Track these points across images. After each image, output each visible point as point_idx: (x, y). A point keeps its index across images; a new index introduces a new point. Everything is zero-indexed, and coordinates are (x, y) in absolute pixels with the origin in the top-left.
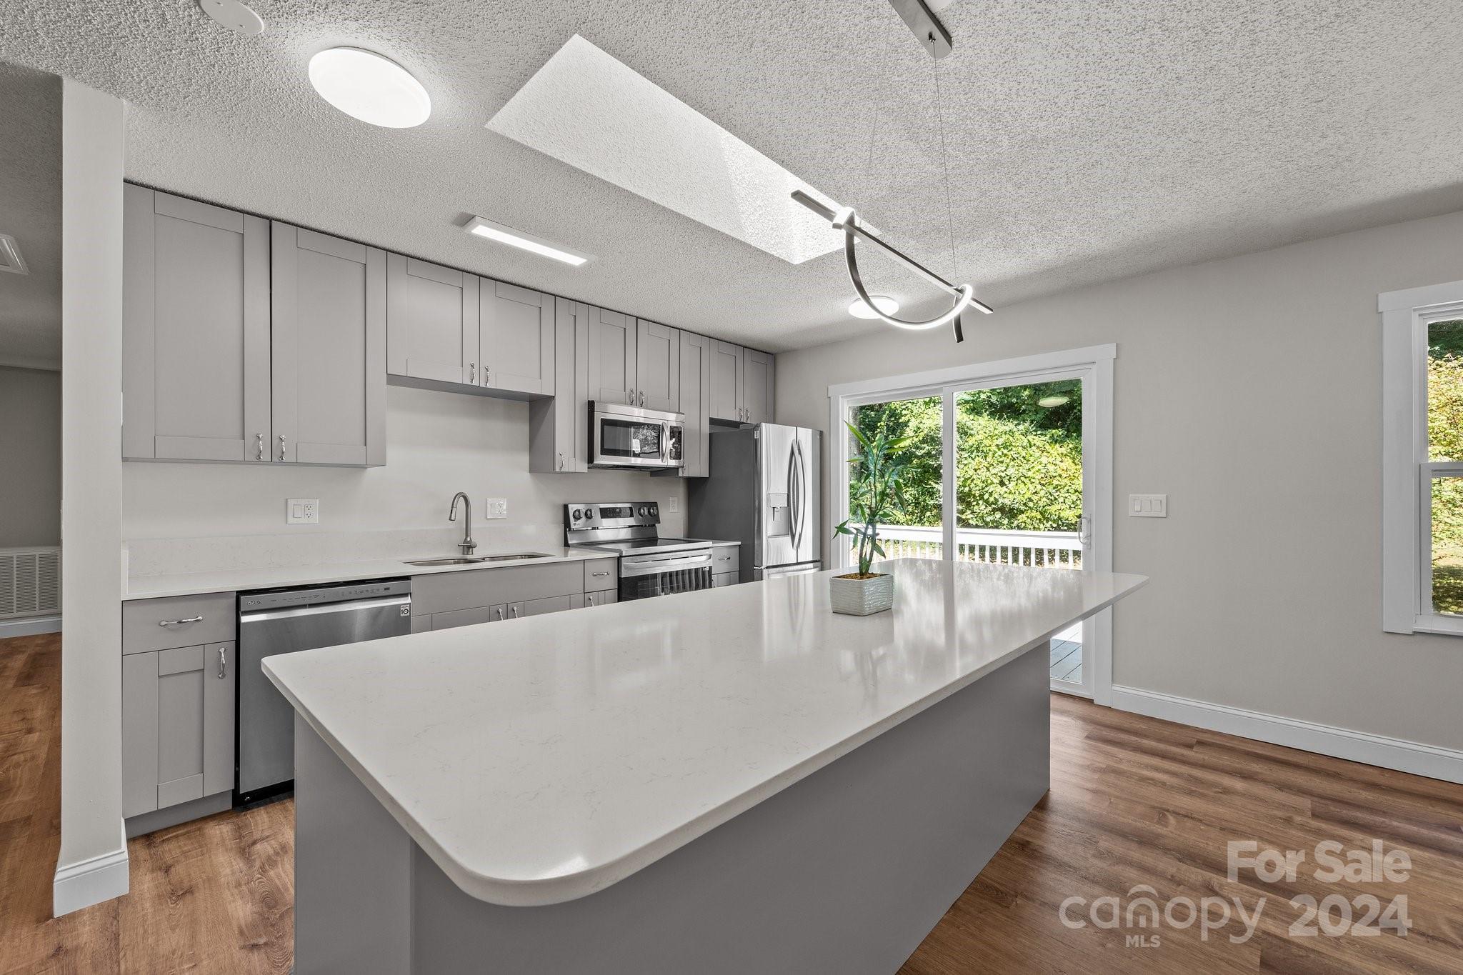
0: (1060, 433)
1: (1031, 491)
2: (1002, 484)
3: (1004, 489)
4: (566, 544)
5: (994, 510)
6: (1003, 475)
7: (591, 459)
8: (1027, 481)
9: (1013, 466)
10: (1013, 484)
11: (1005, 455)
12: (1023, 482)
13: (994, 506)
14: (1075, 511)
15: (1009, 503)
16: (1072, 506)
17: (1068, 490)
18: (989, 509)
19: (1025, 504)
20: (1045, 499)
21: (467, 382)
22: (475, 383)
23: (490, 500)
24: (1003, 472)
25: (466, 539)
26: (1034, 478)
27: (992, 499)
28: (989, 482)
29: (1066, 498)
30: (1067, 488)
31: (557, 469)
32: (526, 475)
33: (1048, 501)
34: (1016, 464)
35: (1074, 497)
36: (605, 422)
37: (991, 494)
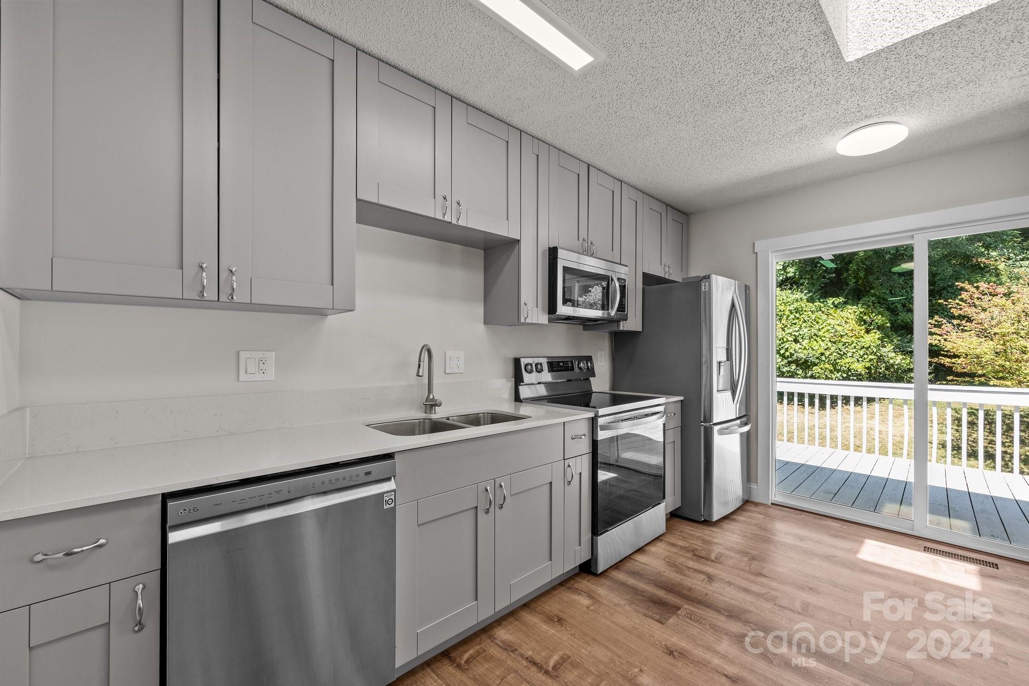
0: (841, 301)
1: (822, 348)
2: (796, 341)
3: (798, 346)
4: (517, 399)
5: (790, 363)
6: (797, 334)
7: (552, 308)
8: (818, 339)
9: (806, 327)
10: (806, 341)
11: (798, 318)
12: (816, 340)
13: (790, 359)
14: (864, 364)
15: (805, 357)
16: (860, 359)
17: (855, 347)
18: (786, 361)
19: (817, 358)
20: (835, 354)
21: (439, 216)
22: (447, 218)
23: (449, 354)
24: (797, 332)
25: (428, 396)
26: (825, 337)
27: (788, 354)
28: (785, 340)
29: (854, 353)
30: (854, 345)
31: (522, 320)
32: (481, 327)
33: (838, 356)
34: (808, 326)
35: (862, 353)
36: (566, 270)
37: (787, 350)
